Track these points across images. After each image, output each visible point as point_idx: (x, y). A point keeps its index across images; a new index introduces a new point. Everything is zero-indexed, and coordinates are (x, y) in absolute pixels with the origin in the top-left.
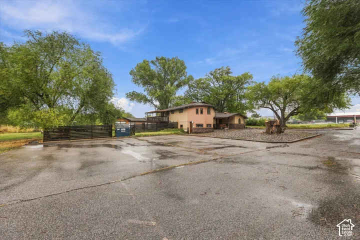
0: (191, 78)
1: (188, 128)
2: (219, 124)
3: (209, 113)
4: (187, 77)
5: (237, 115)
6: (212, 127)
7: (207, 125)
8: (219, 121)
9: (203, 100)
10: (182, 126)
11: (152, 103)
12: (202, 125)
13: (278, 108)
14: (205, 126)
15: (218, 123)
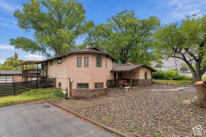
0: (91, 24)
1: (67, 88)
2: (118, 80)
3: (99, 65)
4: (87, 22)
5: (143, 66)
6: (105, 86)
7: (96, 85)
8: (119, 76)
9: (94, 46)
10: (60, 84)
11: (44, 51)
12: (86, 85)
13: (192, 58)
14: (91, 87)
15: (117, 78)
